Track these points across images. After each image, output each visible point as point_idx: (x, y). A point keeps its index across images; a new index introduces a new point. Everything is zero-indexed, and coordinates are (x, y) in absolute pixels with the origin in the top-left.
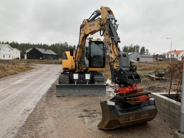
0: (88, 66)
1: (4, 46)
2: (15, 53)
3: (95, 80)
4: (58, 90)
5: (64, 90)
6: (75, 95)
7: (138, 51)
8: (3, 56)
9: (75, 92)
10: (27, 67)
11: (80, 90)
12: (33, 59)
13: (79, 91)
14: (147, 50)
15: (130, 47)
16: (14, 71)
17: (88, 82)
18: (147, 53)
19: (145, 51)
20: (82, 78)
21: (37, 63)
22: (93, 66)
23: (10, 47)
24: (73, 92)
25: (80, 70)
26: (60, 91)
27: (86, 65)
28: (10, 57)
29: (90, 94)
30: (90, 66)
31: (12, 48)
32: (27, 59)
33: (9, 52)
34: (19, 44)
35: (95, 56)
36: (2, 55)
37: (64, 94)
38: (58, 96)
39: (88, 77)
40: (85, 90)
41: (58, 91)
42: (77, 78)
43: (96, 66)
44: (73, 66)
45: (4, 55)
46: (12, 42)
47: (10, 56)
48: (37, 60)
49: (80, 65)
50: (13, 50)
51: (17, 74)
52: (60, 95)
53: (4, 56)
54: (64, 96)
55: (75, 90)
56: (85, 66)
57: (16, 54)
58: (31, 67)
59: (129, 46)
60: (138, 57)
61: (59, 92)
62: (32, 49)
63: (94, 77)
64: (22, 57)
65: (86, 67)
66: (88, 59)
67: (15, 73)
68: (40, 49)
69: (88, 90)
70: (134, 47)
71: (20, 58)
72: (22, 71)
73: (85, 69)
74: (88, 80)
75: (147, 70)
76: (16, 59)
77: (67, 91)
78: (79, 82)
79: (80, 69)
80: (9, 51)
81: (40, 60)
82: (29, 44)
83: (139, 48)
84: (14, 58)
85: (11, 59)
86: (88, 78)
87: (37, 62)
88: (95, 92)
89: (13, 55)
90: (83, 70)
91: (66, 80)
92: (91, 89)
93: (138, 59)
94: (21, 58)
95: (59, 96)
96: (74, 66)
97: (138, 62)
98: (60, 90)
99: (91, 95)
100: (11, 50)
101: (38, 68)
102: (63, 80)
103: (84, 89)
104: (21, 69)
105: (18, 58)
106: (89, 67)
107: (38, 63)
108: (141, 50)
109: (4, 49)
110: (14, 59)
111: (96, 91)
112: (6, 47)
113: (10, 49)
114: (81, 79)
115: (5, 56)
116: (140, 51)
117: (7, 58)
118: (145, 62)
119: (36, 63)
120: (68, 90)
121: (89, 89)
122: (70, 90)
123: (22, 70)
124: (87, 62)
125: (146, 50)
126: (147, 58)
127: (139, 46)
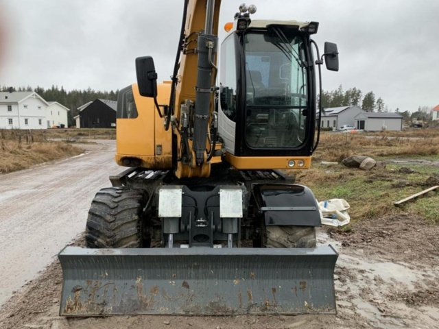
0: (231, 147)
1: (25, 97)
2: (55, 113)
3: (271, 221)
4: (74, 279)
5: (104, 282)
6: (162, 310)
7: (355, 103)
8: (24, 121)
9: (164, 293)
10: (62, 148)
11: (190, 282)
12: (96, 127)
13: (186, 285)
14: (380, 101)
15: (336, 93)
16: (17, 161)
17: (235, 231)
18: (380, 108)
19: (375, 103)
20: (201, 207)
21: (101, 136)
22: (254, 146)
23: (39, 99)
24: (155, 290)
25: (192, 168)
26: (83, 283)
27: (222, 141)
28: (40, 123)
29: (245, 305)
30: (243, 148)
31: (47, 101)
32: (81, 126)
33: (39, 110)
34: (67, 93)
35: (268, 99)
36: (20, 118)
37: (104, 304)
38: (69, 313)
39: (231, 203)
40: (216, 283)
41: (71, 283)
42: (178, 214)
43: (270, 147)
44: (160, 146)
45: (26, 118)
46: (51, 89)
47: (40, 120)
48: (105, 130)
49: (190, 143)
50: (47, 105)
51: (24, 168)
52: (83, 311)
53: (26, 120)
54: (102, 316)
55: (163, 282)
56: (218, 147)
57: (57, 115)
58: (75, 148)
59: (334, 92)
60: (361, 117)
61: (75, 290)
62: (92, 102)
63: (264, 205)
64: (72, 123)
65: (223, 151)
66: (230, 117)
67: (19, 168)
68: (111, 101)
69: (236, 282)
70: (347, 92)
71: (66, 126)
72: (45, 161)
73: (217, 160)
74: (232, 219)
75: (422, 154)
76: (58, 127)
77: (119, 283)
78: (189, 227)
79: (194, 163)
80: (39, 108)
81: (110, 129)
82: (89, 91)
83: (358, 95)
84: (52, 126)
85: (44, 126)
86: (234, 211)
87: (102, 134)
88: (274, 290)
89: (50, 118)
90: (206, 170)
91: (120, 223)
92: (248, 277)
93: (361, 125)
94: (69, 126)
95: (76, 312)
96: (167, 148)
97: (362, 130)
98: (82, 278)
99: (252, 311)
100: (43, 107)
101: (95, 149)
102: (109, 218)
103: (211, 277)
104: (42, 155)
105: (63, 126)
106: (238, 152)
107: (105, 136)
108: (365, 102)
109: (26, 104)
110: (53, 128)
111: (280, 285)
112: (30, 98)
113: (40, 104)
114: (196, 216)
115: (29, 121)
116: (360, 103)
117: (33, 125)
118: (381, 132)
119: (97, 136)
120: (124, 282)
121: (239, 278)
122: (139, 280)
123: (46, 156)
124: (227, 127)
125: (376, 101)
126: (384, 120)
127: (360, 92)
